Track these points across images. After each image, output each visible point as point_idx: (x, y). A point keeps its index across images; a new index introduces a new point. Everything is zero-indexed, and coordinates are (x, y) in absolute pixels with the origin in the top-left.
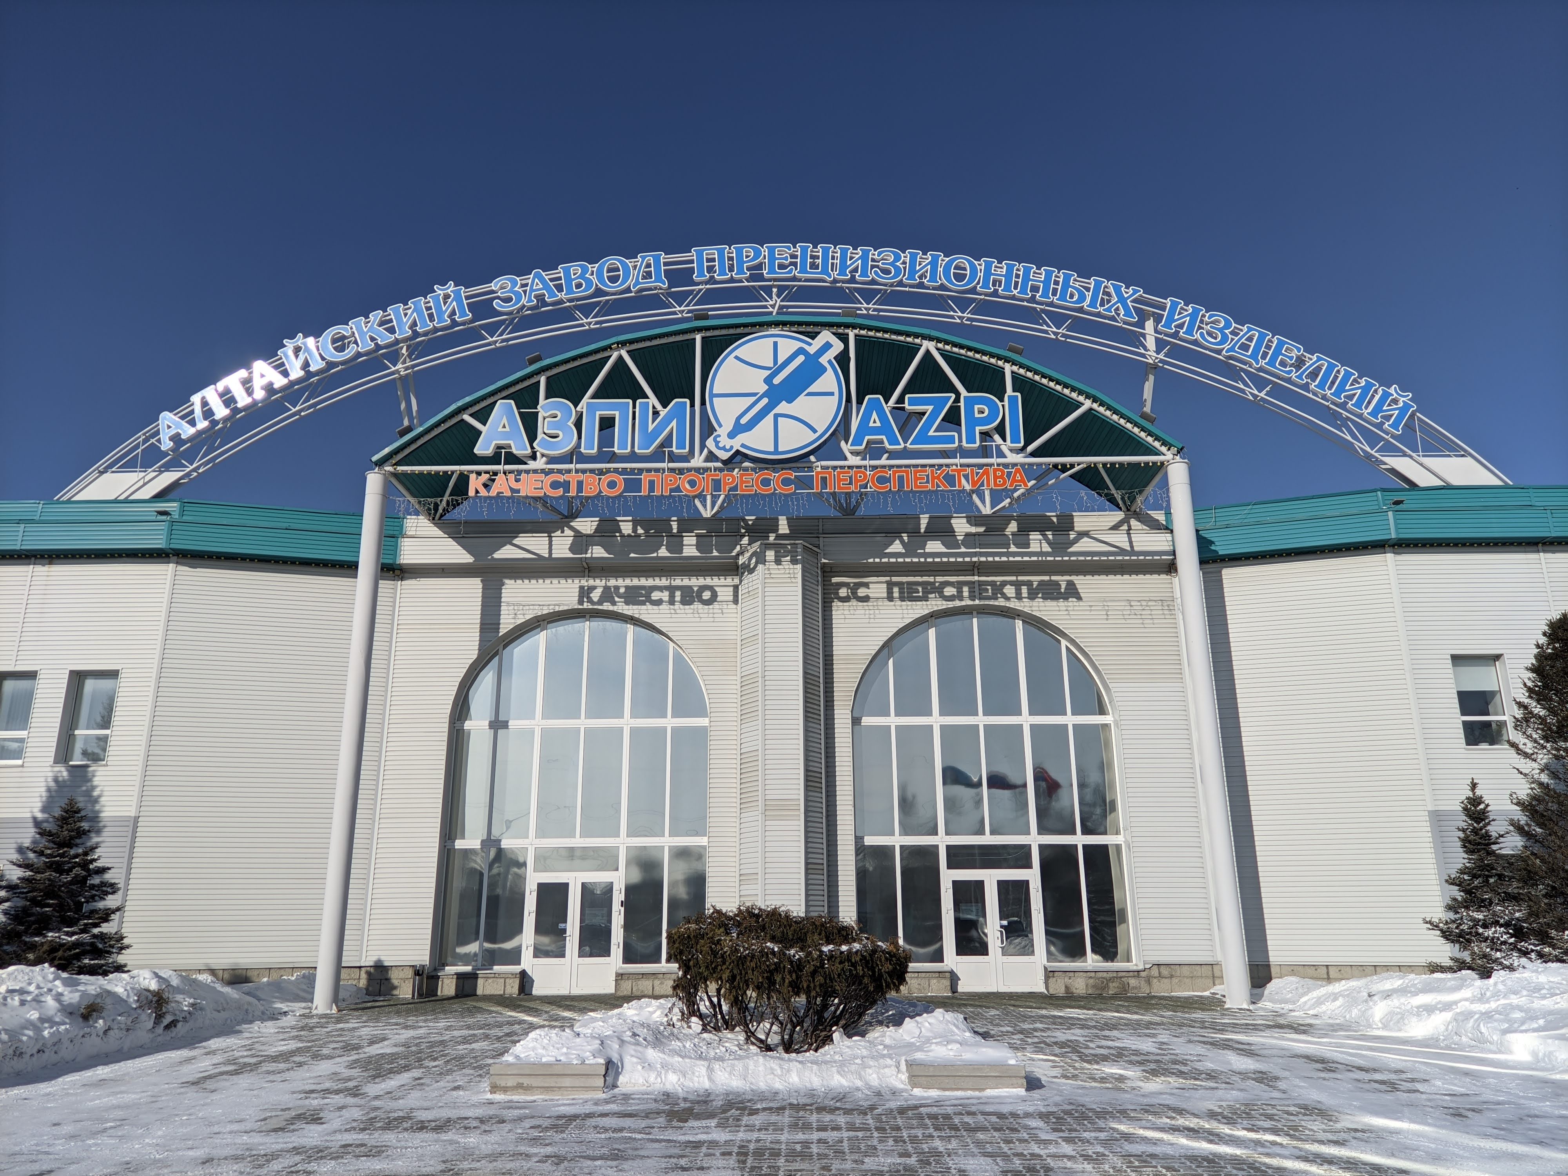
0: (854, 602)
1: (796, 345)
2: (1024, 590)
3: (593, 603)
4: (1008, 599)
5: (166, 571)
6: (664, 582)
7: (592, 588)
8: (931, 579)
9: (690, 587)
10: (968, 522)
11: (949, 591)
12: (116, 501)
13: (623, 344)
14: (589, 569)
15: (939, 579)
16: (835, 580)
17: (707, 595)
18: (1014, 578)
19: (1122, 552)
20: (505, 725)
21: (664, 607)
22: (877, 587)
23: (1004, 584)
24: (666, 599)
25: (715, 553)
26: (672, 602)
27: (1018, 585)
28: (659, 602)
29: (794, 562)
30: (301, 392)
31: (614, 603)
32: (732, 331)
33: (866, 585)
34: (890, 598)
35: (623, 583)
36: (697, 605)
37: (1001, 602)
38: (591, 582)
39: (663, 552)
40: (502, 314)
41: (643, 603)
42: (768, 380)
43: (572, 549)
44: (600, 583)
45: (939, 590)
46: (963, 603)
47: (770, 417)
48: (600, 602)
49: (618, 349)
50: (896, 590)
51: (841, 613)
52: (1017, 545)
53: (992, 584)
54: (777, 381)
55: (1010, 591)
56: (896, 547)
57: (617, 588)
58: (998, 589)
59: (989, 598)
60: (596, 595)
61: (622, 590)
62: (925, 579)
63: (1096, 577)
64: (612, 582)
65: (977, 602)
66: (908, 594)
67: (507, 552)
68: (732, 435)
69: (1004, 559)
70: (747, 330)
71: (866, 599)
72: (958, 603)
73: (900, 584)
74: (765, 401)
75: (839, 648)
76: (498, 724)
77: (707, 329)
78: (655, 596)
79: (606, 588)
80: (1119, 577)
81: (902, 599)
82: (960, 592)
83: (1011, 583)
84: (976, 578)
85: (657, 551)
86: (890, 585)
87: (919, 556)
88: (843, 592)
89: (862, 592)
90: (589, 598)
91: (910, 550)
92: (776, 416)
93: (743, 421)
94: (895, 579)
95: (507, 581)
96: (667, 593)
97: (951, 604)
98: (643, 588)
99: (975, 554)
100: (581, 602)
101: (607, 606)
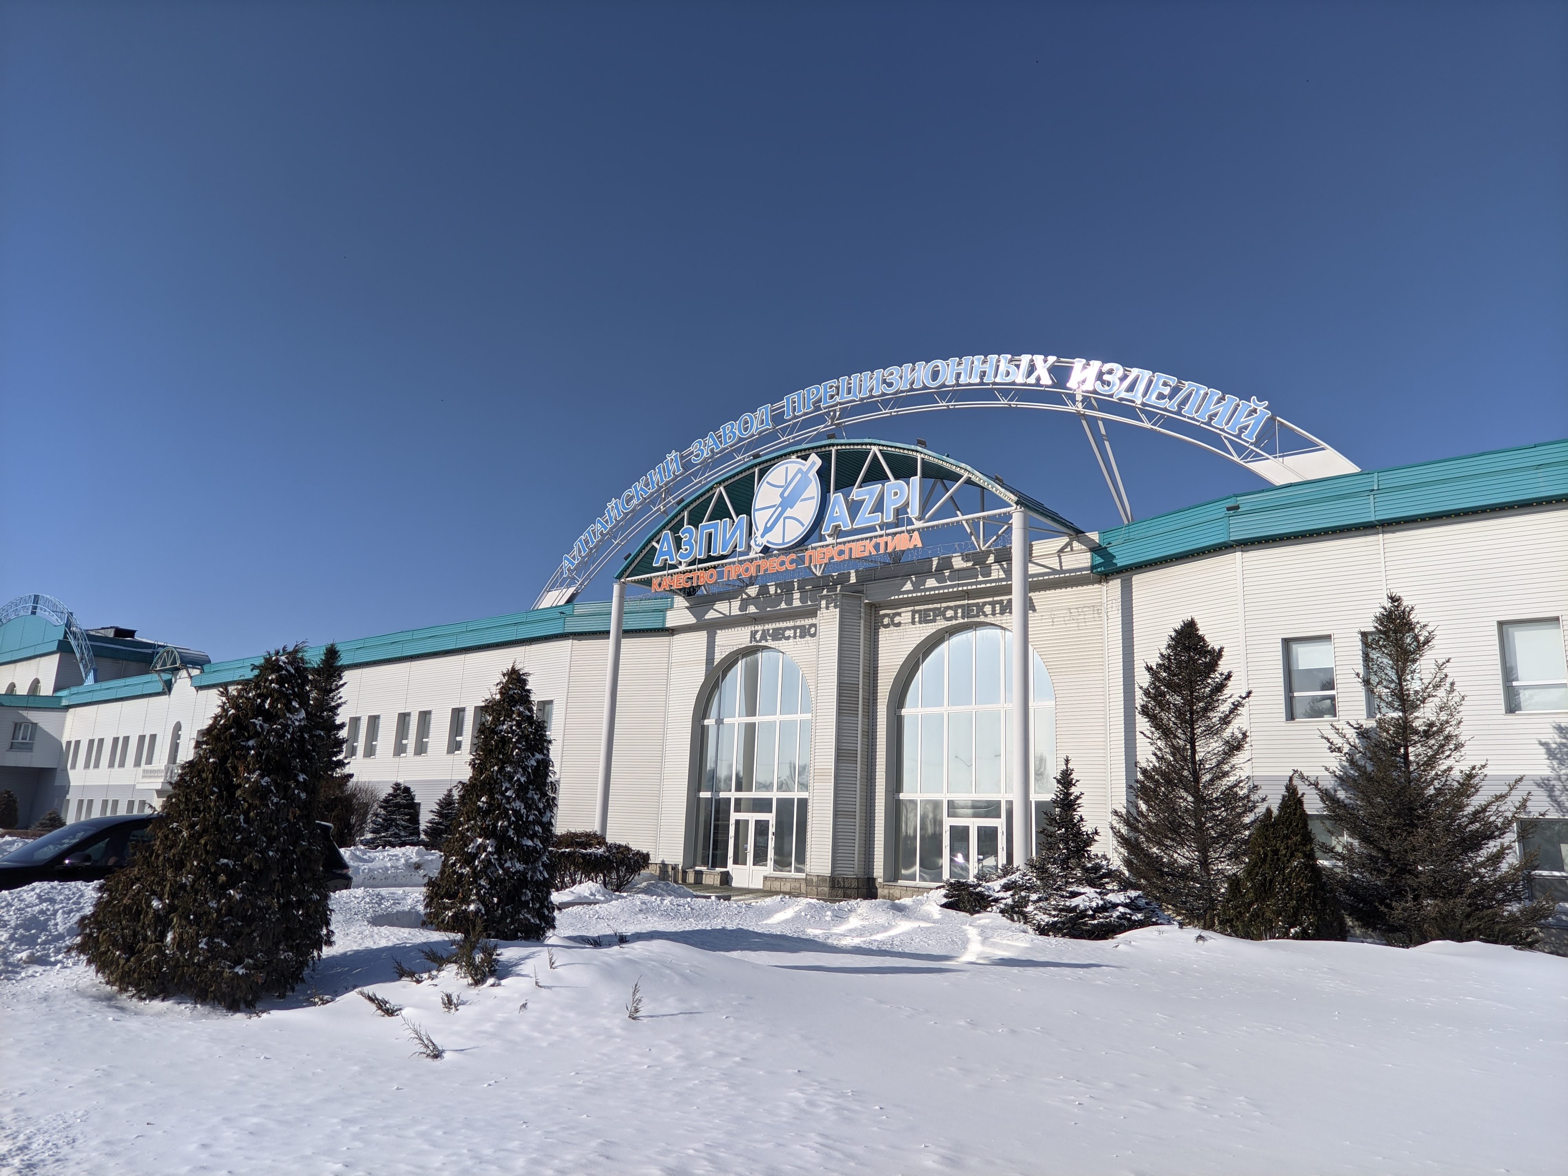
0: (892, 628)
1: (798, 466)
2: (998, 607)
3: (757, 642)
4: (986, 616)
5: (568, 643)
6: (791, 624)
7: (757, 632)
8: (938, 606)
9: (804, 626)
10: (963, 559)
11: (950, 613)
12: (551, 607)
13: (719, 483)
14: (754, 620)
15: (944, 605)
16: (882, 612)
17: (813, 630)
18: (991, 599)
19: (1054, 571)
20: (722, 723)
21: (791, 640)
22: (905, 616)
23: (985, 604)
24: (792, 635)
25: (809, 603)
26: (795, 637)
27: (993, 604)
28: (788, 638)
29: (835, 607)
30: (617, 531)
31: (767, 641)
32: (765, 465)
33: (899, 614)
34: (913, 623)
35: (770, 626)
36: (808, 638)
37: (982, 619)
38: (756, 628)
39: (783, 605)
40: (697, 465)
41: (780, 639)
42: (782, 495)
43: (740, 610)
44: (759, 628)
45: (941, 613)
46: (957, 622)
47: (782, 519)
48: (760, 641)
49: (718, 487)
50: (917, 616)
51: (885, 635)
52: (983, 576)
53: (977, 605)
54: (786, 495)
55: (988, 609)
56: (908, 586)
57: (768, 630)
58: (980, 608)
59: (974, 616)
60: (758, 636)
61: (771, 631)
62: (935, 606)
63: (1048, 592)
64: (766, 627)
65: (966, 620)
66: (924, 620)
67: (711, 615)
68: (763, 536)
69: (974, 587)
70: (773, 462)
71: (899, 625)
72: (954, 622)
73: (919, 611)
74: (780, 509)
75: (881, 663)
76: (719, 722)
77: (760, 464)
78: (787, 633)
79: (763, 631)
80: (1064, 590)
81: (920, 622)
82: (956, 613)
83: (989, 603)
84: (966, 602)
85: (779, 605)
86: (914, 612)
87: (921, 591)
88: (886, 621)
89: (897, 620)
90: (755, 638)
91: (916, 588)
92: (785, 518)
93: (768, 525)
94: (917, 608)
95: (718, 632)
96: (792, 631)
97: (949, 623)
98: (780, 629)
99: (959, 585)
100: (751, 642)
101: (763, 643)
